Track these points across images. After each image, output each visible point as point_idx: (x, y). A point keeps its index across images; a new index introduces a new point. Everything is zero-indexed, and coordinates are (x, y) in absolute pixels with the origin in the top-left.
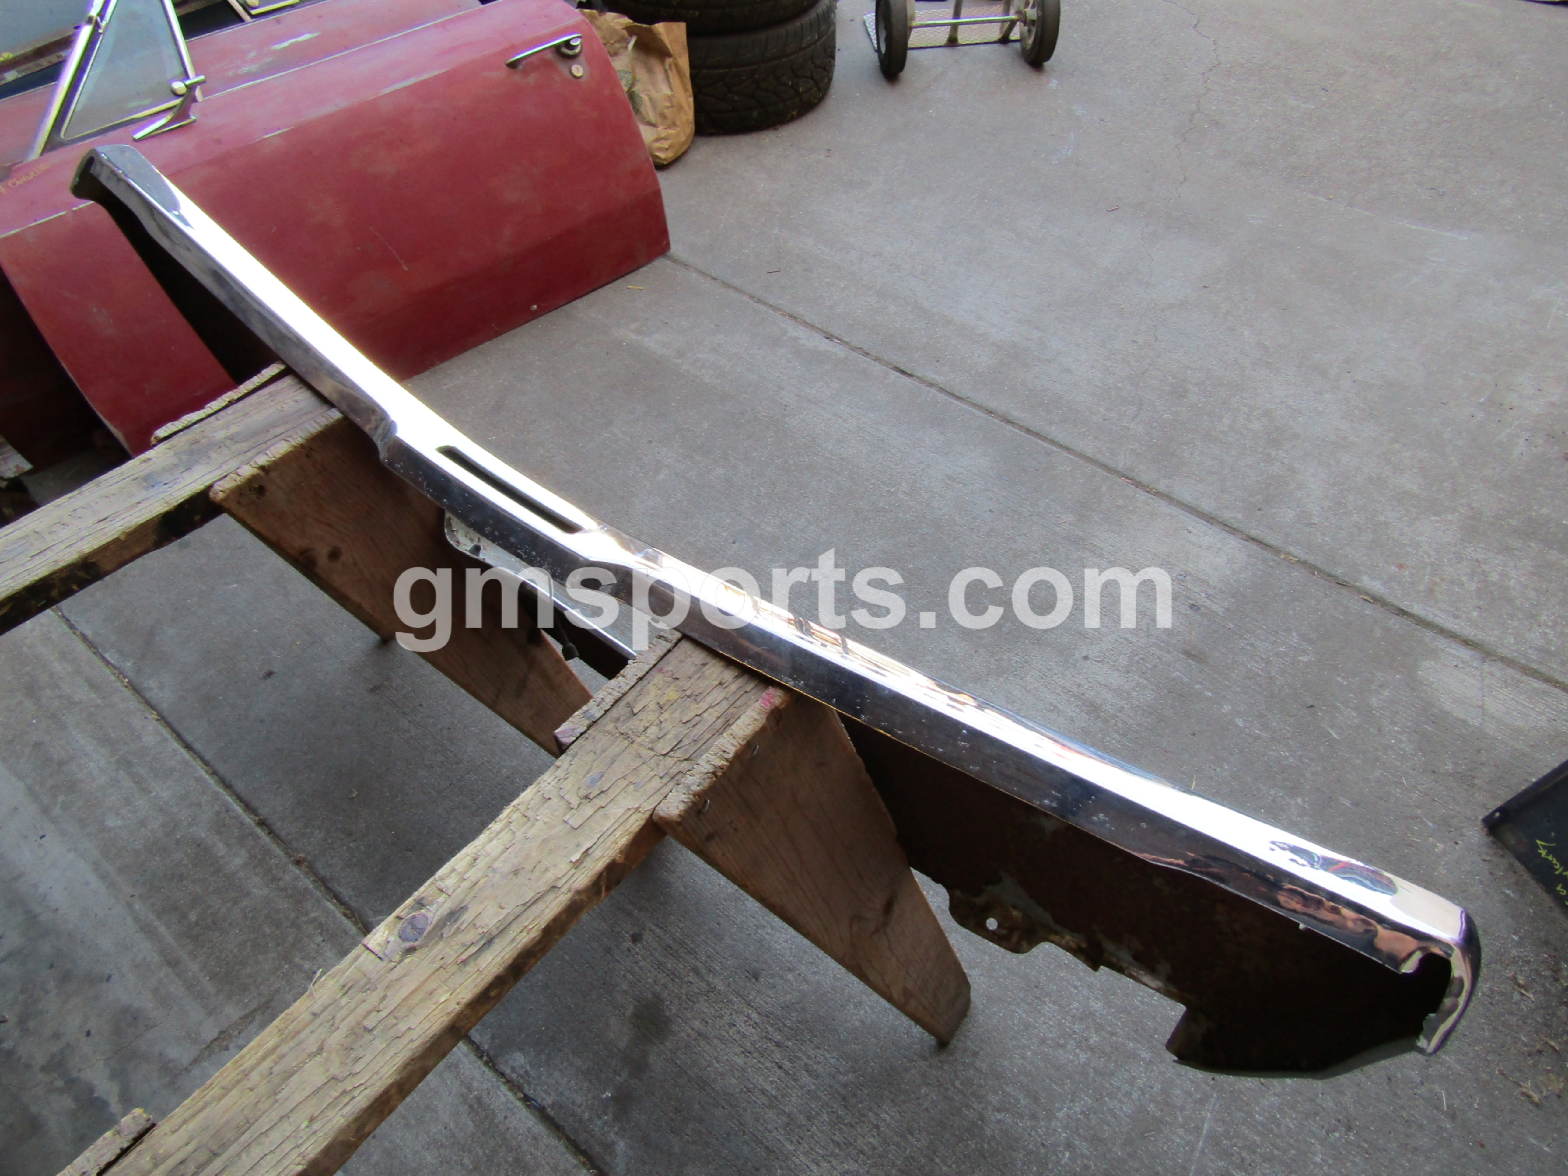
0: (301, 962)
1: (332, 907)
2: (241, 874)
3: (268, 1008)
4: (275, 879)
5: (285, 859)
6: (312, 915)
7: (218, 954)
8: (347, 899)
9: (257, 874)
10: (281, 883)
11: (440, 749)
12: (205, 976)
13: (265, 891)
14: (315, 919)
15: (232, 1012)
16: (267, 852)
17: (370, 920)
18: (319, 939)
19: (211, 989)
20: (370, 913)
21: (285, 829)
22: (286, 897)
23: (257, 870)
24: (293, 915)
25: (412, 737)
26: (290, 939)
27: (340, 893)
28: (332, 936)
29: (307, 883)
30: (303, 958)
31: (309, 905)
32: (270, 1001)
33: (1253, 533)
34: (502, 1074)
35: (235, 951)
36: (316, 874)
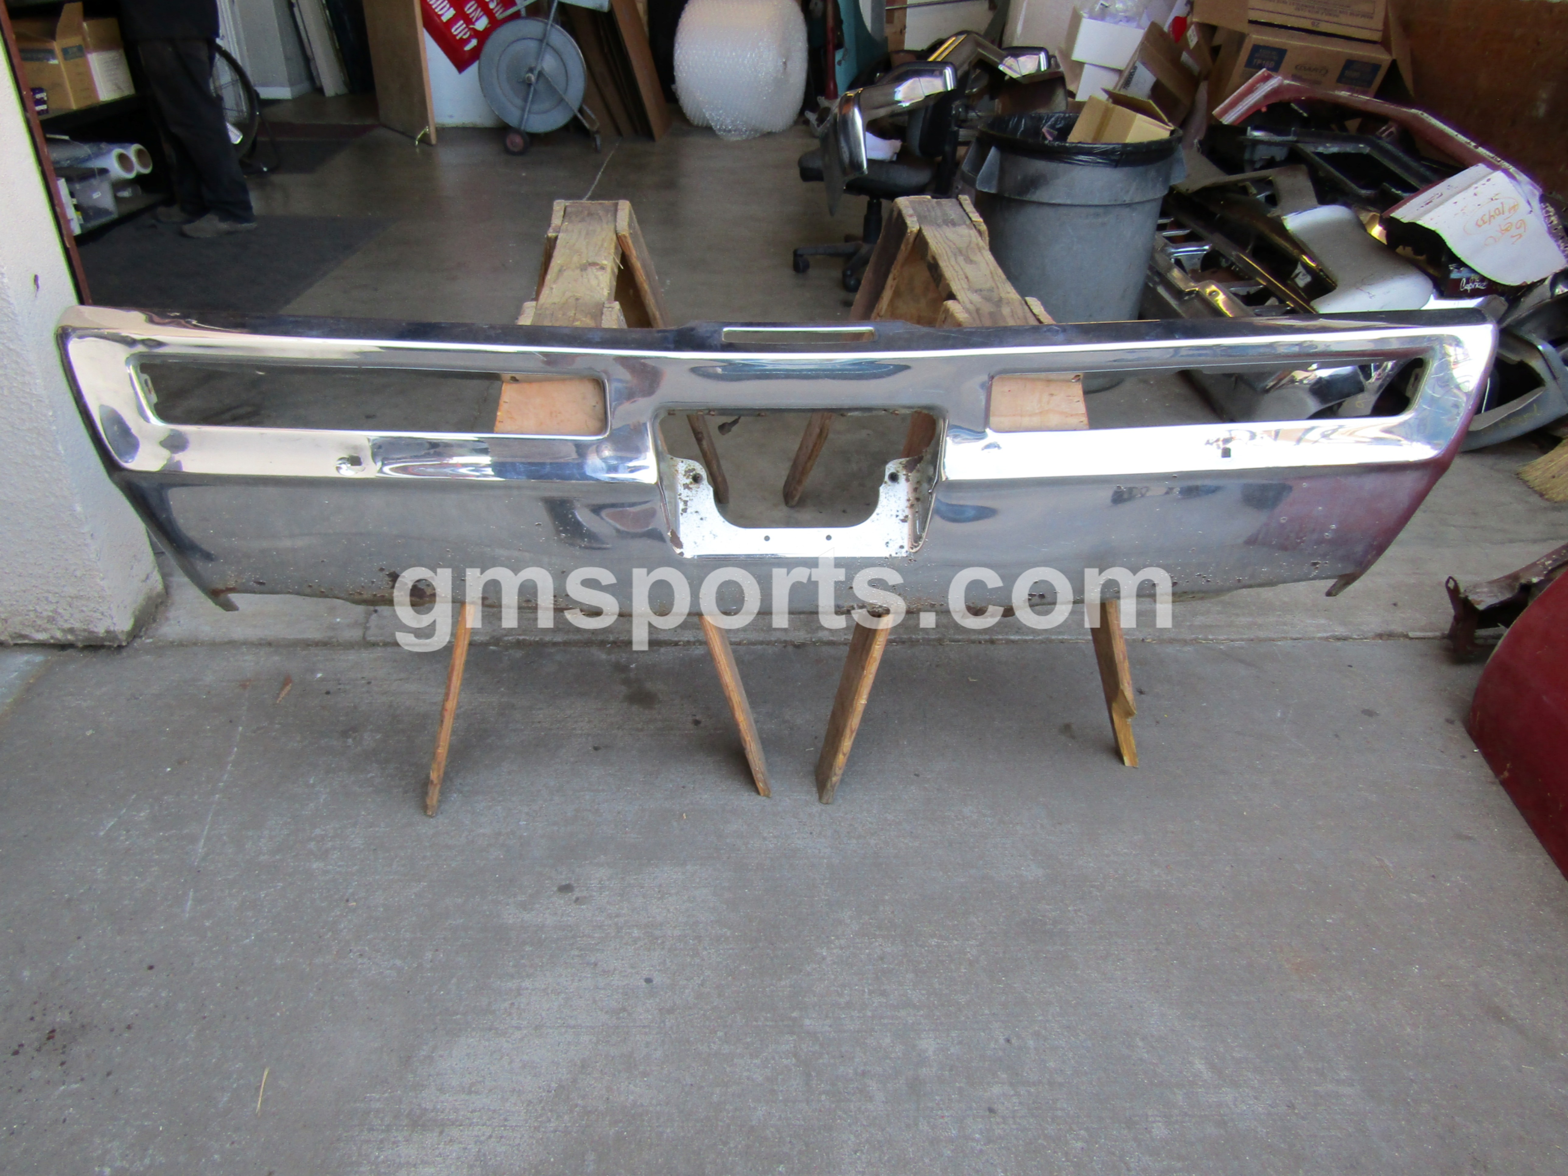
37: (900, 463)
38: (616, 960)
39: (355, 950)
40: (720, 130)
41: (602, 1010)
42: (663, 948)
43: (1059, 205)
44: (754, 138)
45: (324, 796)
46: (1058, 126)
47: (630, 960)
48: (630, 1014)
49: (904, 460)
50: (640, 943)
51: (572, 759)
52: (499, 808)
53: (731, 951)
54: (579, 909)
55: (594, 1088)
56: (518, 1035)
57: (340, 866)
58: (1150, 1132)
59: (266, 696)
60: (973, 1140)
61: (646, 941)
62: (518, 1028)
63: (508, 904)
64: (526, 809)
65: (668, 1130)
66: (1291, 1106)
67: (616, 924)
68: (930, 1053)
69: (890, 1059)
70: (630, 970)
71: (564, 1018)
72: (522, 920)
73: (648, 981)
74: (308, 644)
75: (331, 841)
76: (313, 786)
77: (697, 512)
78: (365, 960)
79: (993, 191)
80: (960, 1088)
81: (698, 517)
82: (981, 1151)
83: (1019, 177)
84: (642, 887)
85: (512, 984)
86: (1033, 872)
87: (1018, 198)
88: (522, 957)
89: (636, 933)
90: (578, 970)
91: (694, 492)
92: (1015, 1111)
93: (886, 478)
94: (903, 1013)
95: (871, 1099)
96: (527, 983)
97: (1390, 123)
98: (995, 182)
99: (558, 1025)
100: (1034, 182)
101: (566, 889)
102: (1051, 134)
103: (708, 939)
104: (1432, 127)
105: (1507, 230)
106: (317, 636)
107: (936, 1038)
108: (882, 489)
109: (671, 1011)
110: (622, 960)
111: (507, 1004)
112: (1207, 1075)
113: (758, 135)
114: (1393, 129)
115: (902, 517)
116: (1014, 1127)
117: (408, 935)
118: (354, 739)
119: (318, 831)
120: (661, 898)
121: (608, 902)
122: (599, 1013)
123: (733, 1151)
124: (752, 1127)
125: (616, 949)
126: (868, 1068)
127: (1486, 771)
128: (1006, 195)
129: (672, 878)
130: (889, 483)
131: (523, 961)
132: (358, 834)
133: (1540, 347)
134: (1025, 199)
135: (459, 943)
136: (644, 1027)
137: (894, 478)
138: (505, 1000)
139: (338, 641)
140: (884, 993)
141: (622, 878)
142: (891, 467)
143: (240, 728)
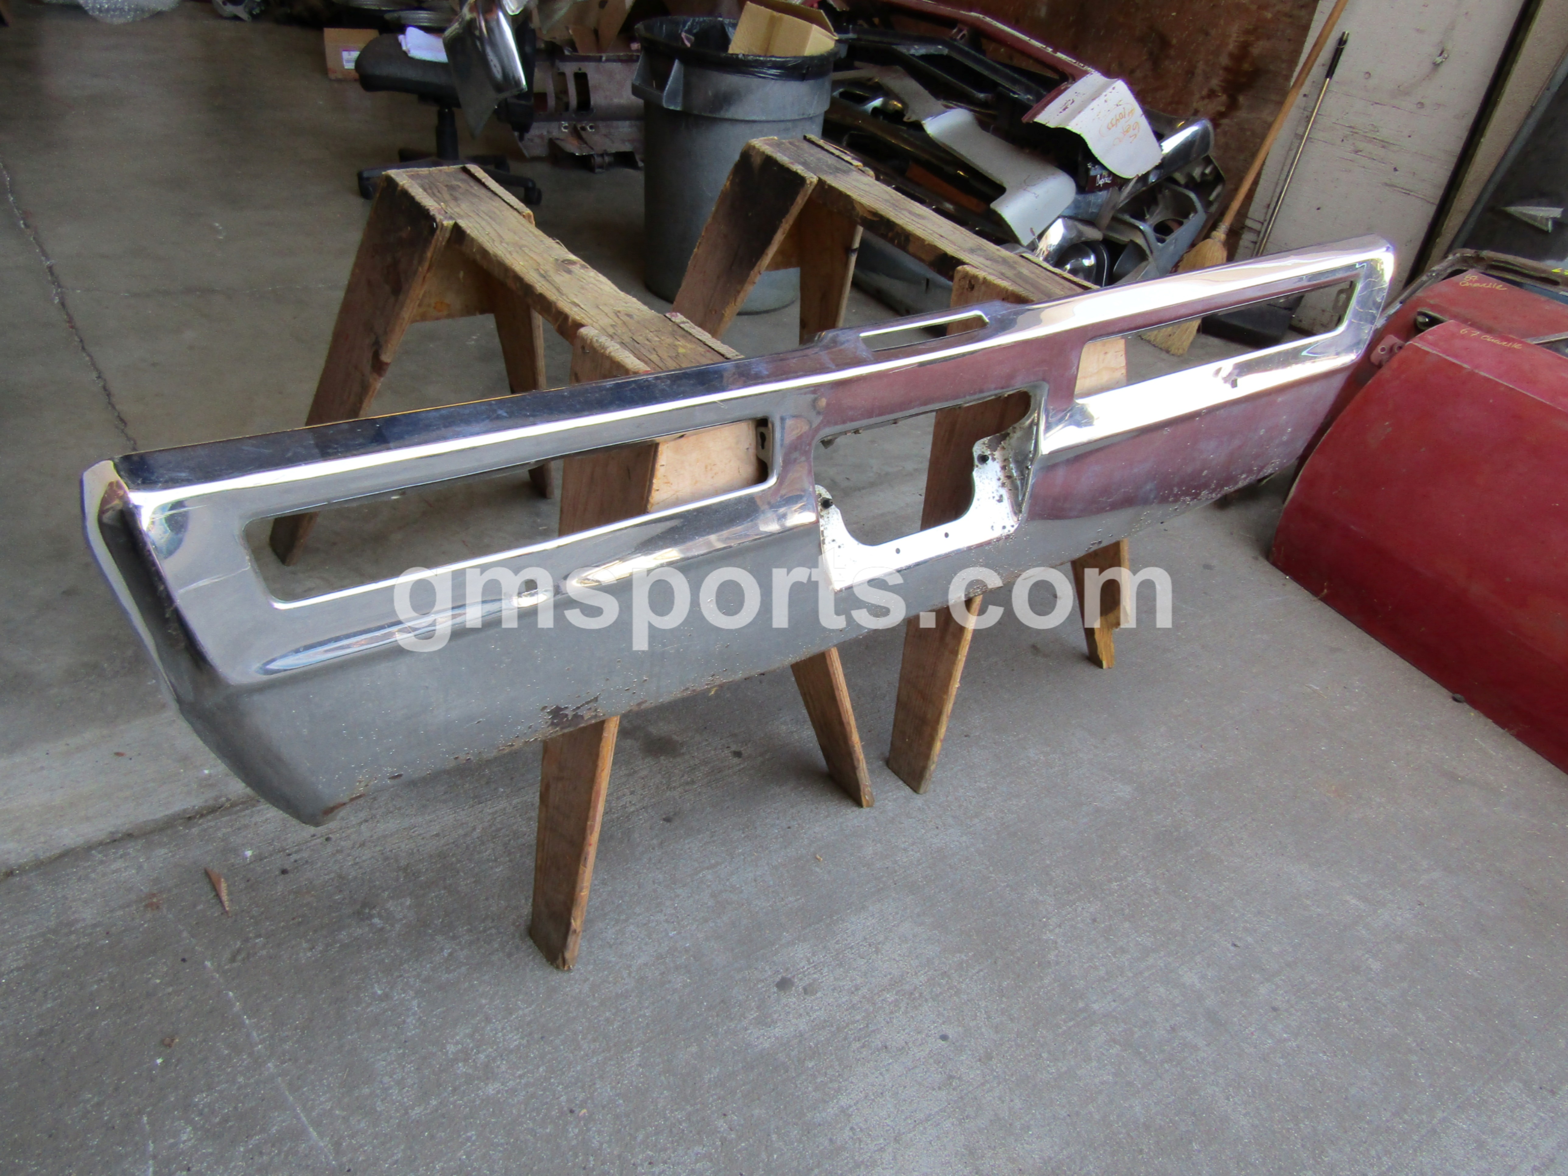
37: (984, 444)
38: (898, 1033)
39: (639, 1161)
40: (93, 8)
41: (934, 1089)
42: (926, 1000)
43: (754, 122)
44: (143, 20)
45: (415, 1003)
46: (695, 31)
47: (909, 1026)
48: (960, 1078)
49: (986, 440)
50: (903, 1005)
51: (655, 842)
52: (632, 928)
53: (982, 973)
54: (817, 999)
55: (999, 1166)
56: (887, 1156)
57: (520, 1077)
58: (1371, 969)
59: (200, 907)
60: (1285, 1040)
61: (905, 1000)
62: (882, 1150)
63: (746, 1029)
64: (661, 917)
65: (1091, 1167)
66: (1421, 904)
67: (864, 997)
68: (1198, 985)
69: (1178, 1005)
70: (919, 1036)
71: (911, 1116)
72: (777, 1038)
73: (944, 1038)
74: (189, 818)
75: (478, 1052)
76: (386, 997)
77: (834, 541)
78: (662, 1167)
79: (678, 109)
80: (1241, 1002)
81: (835, 545)
82: (1298, 1046)
83: (710, 93)
84: (852, 948)
85: (832, 1110)
86: (1125, 791)
87: (710, 115)
88: (814, 1076)
89: (890, 997)
90: (876, 1061)
91: (826, 519)
92: (1288, 1001)
93: (976, 462)
94: (1151, 961)
95: (1196, 1048)
96: (844, 1101)
97: (959, 25)
98: (680, 99)
99: (912, 1126)
100: (726, 99)
101: (784, 984)
102: (688, 39)
103: (953, 971)
104: (1003, 31)
105: (1127, 131)
106: (195, 802)
107: (1190, 969)
108: (975, 474)
109: (989, 1057)
110: (904, 1030)
111: (847, 1133)
112: (1362, 906)
113: (147, 15)
114: (965, 32)
115: (997, 498)
116: (1299, 1014)
117: (679, 1115)
118: (380, 916)
119: (451, 1048)
120: (877, 951)
121: (835, 979)
122: (934, 1092)
123: (1152, 1154)
124: (1144, 1124)
125: (888, 1023)
126: (1172, 1022)
127: (1305, 594)
128: (696, 112)
129: (868, 927)
130: (980, 466)
131: (819, 1080)
132: (503, 1028)
133: (1141, 227)
134: (717, 116)
135: (739, 1095)
136: (983, 1084)
137: (984, 459)
138: (841, 1129)
139: (228, 800)
140: (1123, 950)
141: (824, 947)
142: (978, 448)
143: (208, 964)
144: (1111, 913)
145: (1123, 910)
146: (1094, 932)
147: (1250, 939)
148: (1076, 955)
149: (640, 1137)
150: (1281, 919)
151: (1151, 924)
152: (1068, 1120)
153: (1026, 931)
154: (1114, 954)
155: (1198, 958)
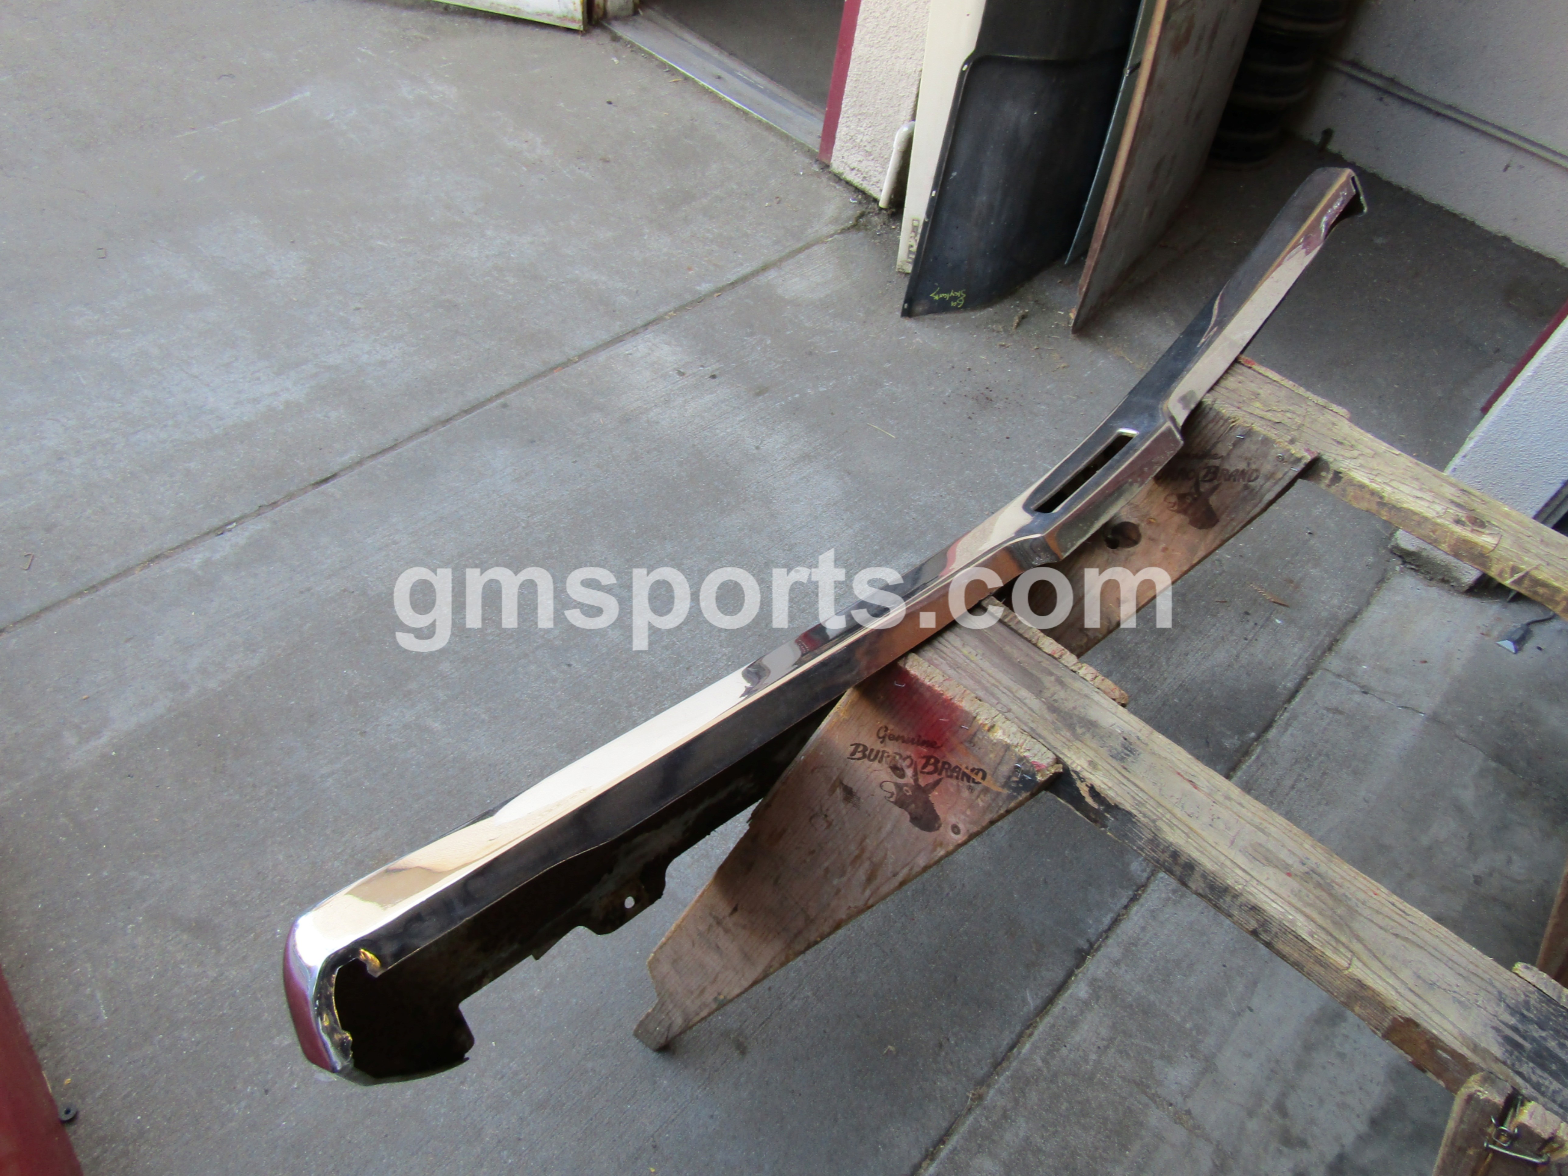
0: (1091, 1063)
1: (1028, 1046)
2: (1004, 1155)
3: (1142, 1082)
4: (1005, 1116)
5: (978, 1111)
6: (1040, 1063)
7: (1100, 1151)
8: (1014, 1036)
9: (1002, 1137)
10: (1009, 1107)
11: (831, 961)
12: (1126, 1157)
13: (1021, 1121)
14: (1044, 1061)
15: (1155, 1117)
16: (973, 1133)
17: (1032, 1009)
18: (1064, 1051)
19: (1136, 1146)
20: (1025, 1010)
21: (937, 1121)
22: (1024, 1096)
23: (996, 1138)
24: (1043, 1085)
25: (814, 994)
26: (1069, 1080)
27: (1008, 1044)
28: (1059, 1039)
29: (1002, 1081)
30: (1086, 1061)
31: (1028, 1070)
32: (1135, 1082)
33: (640, 322)
34: (1148, 878)
35: (1093, 1133)
36: (989, 1075)
144: (673, 678)
145: (663, 682)
146: (689, 659)
147: (554, 673)
148: (705, 638)
149: (952, 505)
150: (517, 695)
151: (639, 673)
152: (715, 536)
153: (744, 652)
154: (674, 643)
155: (604, 650)
